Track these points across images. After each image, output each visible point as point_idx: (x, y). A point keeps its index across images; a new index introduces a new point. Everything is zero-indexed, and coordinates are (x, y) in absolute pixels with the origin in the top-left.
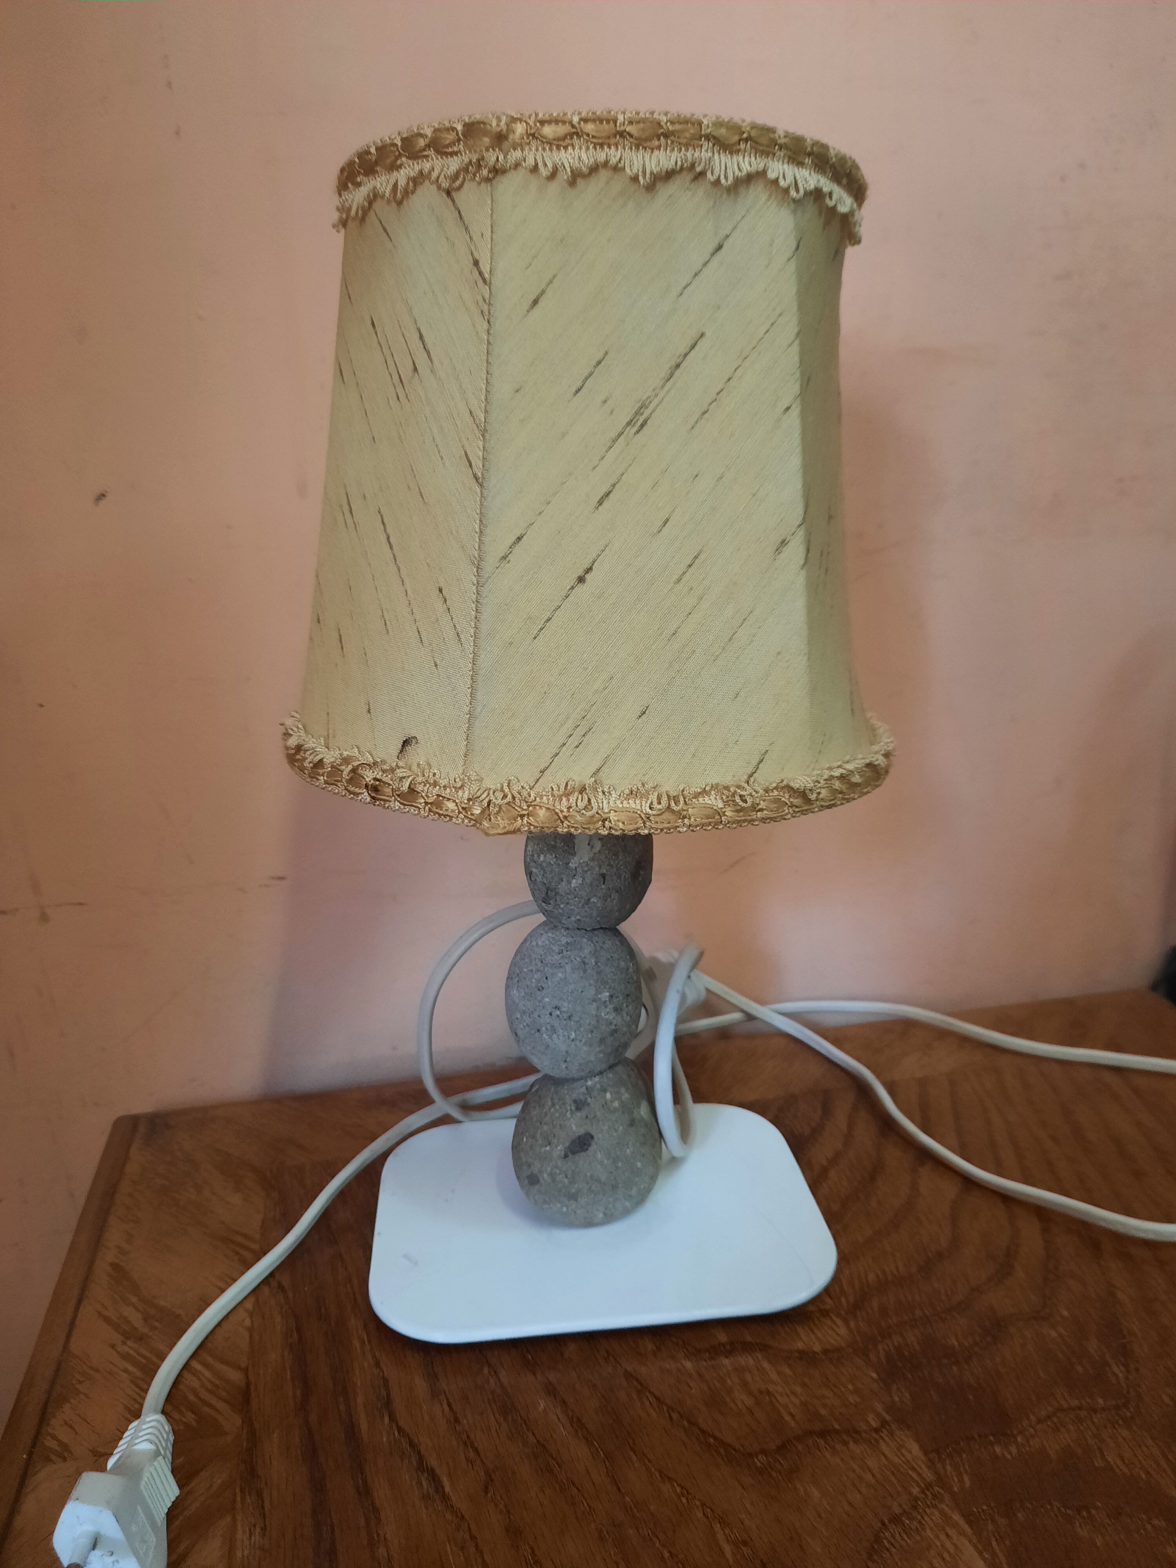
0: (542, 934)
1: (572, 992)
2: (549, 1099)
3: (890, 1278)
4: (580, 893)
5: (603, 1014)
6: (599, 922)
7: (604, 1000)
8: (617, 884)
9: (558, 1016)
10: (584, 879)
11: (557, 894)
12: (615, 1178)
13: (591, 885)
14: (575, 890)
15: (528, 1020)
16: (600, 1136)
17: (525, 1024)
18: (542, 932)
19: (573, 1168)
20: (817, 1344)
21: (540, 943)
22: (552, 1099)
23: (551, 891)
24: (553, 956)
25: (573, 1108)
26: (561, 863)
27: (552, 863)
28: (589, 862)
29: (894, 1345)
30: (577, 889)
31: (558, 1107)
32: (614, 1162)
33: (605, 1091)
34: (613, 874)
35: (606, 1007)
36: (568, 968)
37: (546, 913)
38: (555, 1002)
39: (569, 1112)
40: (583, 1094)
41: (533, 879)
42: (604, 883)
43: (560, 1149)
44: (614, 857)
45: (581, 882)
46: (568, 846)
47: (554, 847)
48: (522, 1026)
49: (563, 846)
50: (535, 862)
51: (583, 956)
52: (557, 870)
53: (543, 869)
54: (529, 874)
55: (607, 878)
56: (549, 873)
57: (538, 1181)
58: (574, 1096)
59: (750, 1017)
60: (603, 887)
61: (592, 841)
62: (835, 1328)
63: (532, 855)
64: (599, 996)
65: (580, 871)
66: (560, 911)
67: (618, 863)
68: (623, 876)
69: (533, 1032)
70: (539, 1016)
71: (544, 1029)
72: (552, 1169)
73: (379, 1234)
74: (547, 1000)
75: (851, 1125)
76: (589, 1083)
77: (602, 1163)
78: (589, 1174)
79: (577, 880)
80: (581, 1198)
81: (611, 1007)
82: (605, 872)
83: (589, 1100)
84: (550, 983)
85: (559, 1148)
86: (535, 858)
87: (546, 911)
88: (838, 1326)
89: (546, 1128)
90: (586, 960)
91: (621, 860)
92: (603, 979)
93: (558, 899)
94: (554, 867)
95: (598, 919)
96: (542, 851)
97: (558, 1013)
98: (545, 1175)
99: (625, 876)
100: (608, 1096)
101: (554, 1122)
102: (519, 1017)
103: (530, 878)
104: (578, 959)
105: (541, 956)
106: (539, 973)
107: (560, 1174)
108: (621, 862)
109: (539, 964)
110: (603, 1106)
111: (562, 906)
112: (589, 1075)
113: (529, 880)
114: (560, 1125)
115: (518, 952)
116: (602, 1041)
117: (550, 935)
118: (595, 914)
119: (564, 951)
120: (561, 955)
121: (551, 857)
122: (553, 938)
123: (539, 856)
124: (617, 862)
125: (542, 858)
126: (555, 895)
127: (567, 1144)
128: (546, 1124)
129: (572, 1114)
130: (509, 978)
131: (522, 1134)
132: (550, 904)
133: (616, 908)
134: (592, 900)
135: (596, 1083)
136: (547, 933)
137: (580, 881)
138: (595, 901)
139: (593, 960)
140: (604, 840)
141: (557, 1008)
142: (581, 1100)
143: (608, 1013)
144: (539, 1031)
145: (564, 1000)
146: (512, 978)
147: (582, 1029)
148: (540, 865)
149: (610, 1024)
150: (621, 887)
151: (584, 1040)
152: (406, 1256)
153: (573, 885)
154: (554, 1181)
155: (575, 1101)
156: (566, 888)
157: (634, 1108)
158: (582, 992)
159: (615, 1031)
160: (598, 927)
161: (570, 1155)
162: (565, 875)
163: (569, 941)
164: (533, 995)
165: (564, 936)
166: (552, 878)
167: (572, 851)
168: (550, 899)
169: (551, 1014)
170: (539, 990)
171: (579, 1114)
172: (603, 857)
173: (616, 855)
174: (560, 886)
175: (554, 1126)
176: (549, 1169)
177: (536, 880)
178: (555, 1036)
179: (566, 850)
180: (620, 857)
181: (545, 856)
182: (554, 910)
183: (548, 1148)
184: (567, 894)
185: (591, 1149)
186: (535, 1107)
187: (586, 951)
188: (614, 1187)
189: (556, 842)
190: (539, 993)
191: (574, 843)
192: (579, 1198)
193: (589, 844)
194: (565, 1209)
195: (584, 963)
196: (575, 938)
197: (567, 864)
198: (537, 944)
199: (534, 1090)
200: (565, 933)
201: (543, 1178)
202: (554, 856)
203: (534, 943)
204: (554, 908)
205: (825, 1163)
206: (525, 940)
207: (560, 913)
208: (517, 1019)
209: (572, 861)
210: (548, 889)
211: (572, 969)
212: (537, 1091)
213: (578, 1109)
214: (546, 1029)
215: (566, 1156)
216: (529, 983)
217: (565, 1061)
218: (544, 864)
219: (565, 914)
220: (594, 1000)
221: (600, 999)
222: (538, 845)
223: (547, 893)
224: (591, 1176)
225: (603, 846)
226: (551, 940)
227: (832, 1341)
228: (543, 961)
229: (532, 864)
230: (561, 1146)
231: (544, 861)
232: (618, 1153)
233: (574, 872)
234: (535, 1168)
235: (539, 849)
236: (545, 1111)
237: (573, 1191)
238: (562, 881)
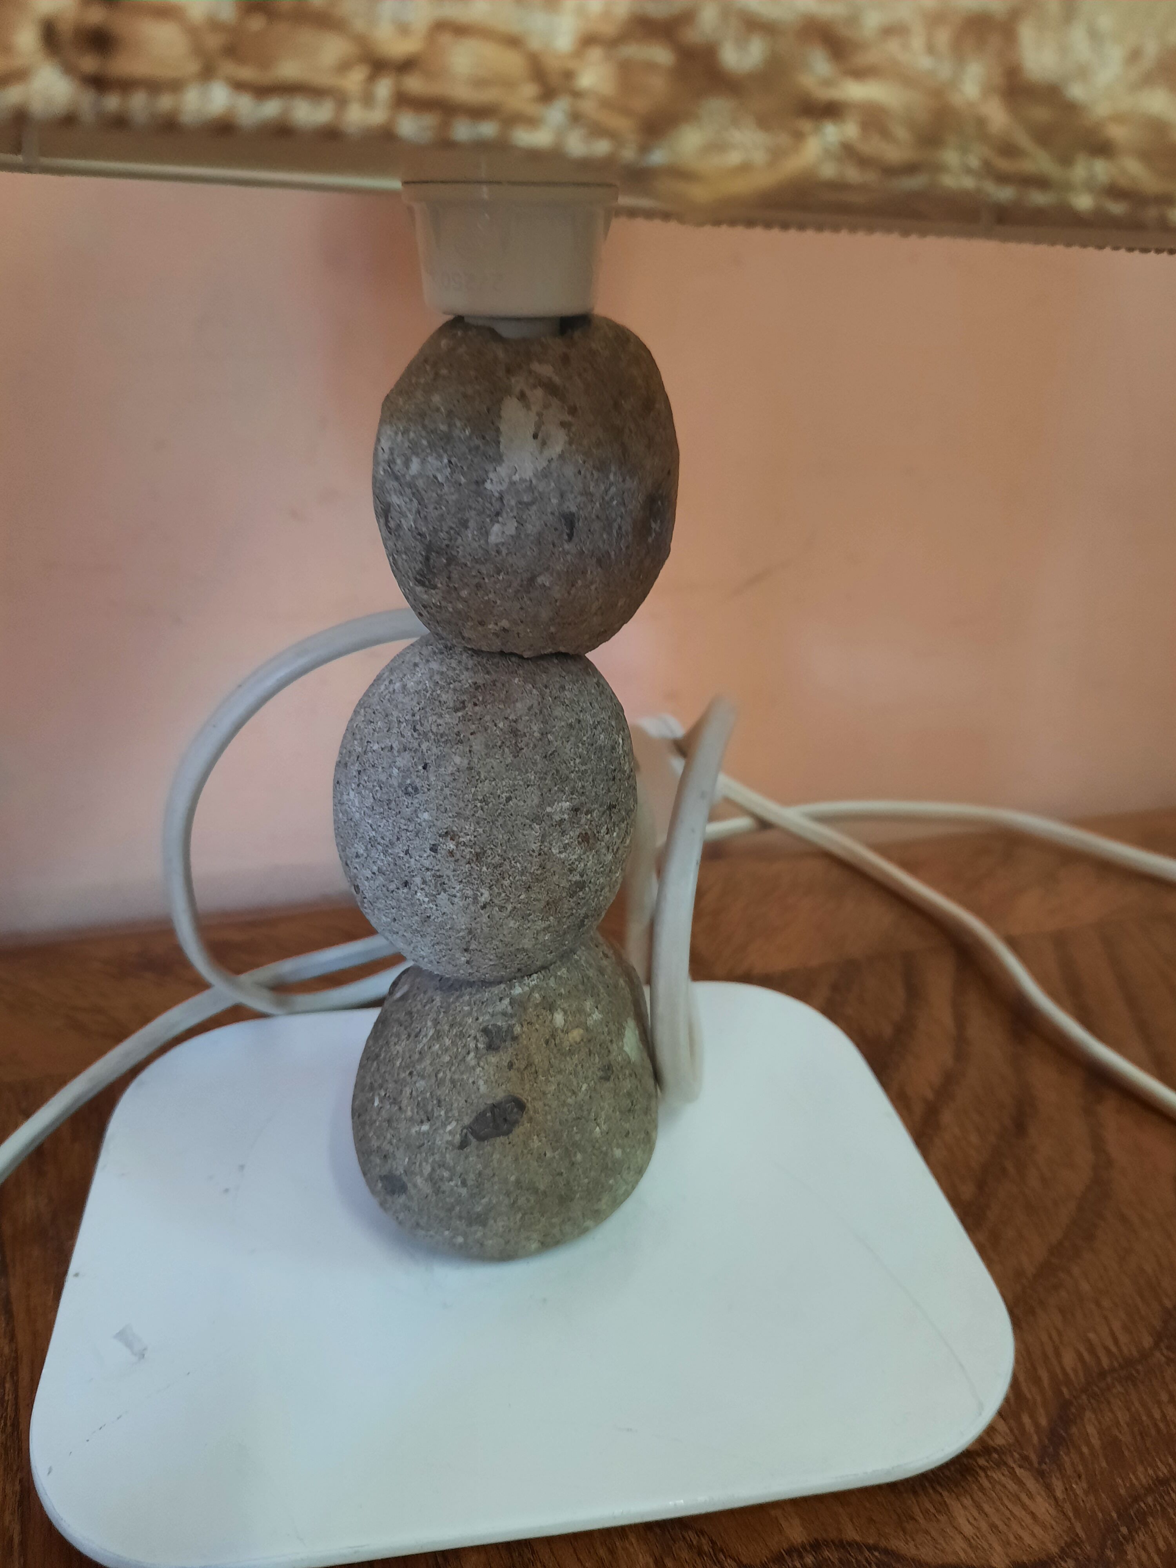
0: (416, 665)
1: (484, 800)
2: (429, 1024)
3: (1105, 1362)
4: (510, 560)
5: (555, 851)
6: (552, 637)
7: (557, 818)
8: (600, 544)
9: (451, 853)
10: (521, 523)
11: (452, 560)
12: (568, 1183)
13: (539, 540)
14: (498, 552)
15: (384, 861)
16: (539, 1105)
17: (375, 869)
18: (417, 660)
19: (479, 1166)
20: (998, 1548)
21: (411, 684)
22: (436, 1022)
23: (437, 552)
24: (441, 716)
25: (481, 1046)
26: (463, 480)
27: (440, 478)
28: (534, 482)
29: (1158, 1551)
30: (504, 551)
31: (447, 1042)
32: (568, 1153)
33: (551, 1008)
34: (593, 516)
35: (563, 833)
36: (477, 744)
37: (424, 613)
38: (446, 822)
39: (472, 1054)
40: (504, 1014)
41: (392, 524)
42: (570, 536)
43: (451, 1131)
44: (595, 473)
45: (513, 531)
46: (484, 438)
47: (447, 438)
48: (369, 874)
49: (470, 438)
50: (397, 478)
51: (512, 717)
52: (454, 497)
53: (417, 494)
54: (384, 512)
55: (580, 524)
56: (431, 507)
57: (403, 1189)
58: (484, 1019)
59: (764, 825)
60: (567, 547)
61: (543, 428)
62: (1024, 1497)
63: (391, 462)
64: (549, 809)
65: (513, 503)
66: (460, 606)
67: (606, 491)
68: (616, 525)
69: (392, 887)
70: (407, 852)
71: (418, 880)
72: (433, 1170)
73: (77, 1275)
74: (426, 816)
75: (960, 1020)
76: (518, 990)
77: (541, 1157)
78: (513, 1178)
79: (504, 524)
80: (495, 1221)
81: (574, 833)
82: (573, 509)
83: (517, 1029)
84: (432, 778)
85: (449, 1128)
86: (396, 468)
87: (425, 607)
88: (1030, 1496)
89: (421, 1084)
90: (520, 726)
91: (611, 484)
92: (557, 771)
93: (455, 575)
94: (446, 488)
95: (552, 629)
96: (414, 448)
97: (452, 845)
98: (419, 1180)
99: (620, 528)
100: (559, 1018)
101: (441, 1075)
102: (361, 851)
103: (387, 522)
104: (501, 725)
105: (414, 715)
106: (407, 755)
107: (451, 1180)
108: (613, 489)
109: (408, 733)
110: (547, 1042)
111: (464, 593)
112: (519, 975)
113: (384, 528)
114: (453, 1081)
115: (361, 704)
116: (552, 906)
117: (434, 665)
118: (545, 614)
119: (470, 706)
120: (460, 714)
121: (436, 463)
122: (442, 673)
123: (407, 463)
124: (603, 488)
125: (415, 466)
126: (448, 564)
127: (467, 1121)
128: (423, 1077)
129: (478, 1058)
130: (342, 765)
131: (372, 1088)
132: (435, 587)
133: (595, 606)
134: (540, 580)
135: (532, 990)
136: (428, 661)
137: (511, 528)
138: (547, 584)
139: (535, 728)
140: (573, 429)
141: (448, 834)
142: (499, 1028)
143: (565, 847)
144: (406, 884)
145: (466, 819)
146: (346, 765)
147: (506, 883)
148: (410, 485)
149: (571, 871)
150: (608, 553)
151: (510, 907)
152: (124, 1336)
153: (493, 539)
154: (437, 1191)
155: (485, 1031)
156: (475, 545)
157: (611, 1041)
158: (509, 799)
159: (581, 886)
160: (549, 650)
161: (474, 1141)
162: (473, 513)
163: (480, 682)
164: (393, 805)
165: (467, 669)
166: (442, 517)
167: (491, 452)
168: (434, 574)
169: (434, 849)
170: (407, 793)
171: (493, 1059)
172: (569, 471)
173: (602, 467)
174: (459, 540)
175: (440, 1083)
176: (427, 1169)
177: (399, 526)
178: (443, 895)
179: (477, 448)
180: (612, 477)
181: (423, 461)
182: (444, 603)
183: (425, 1127)
184: (476, 561)
185: (519, 1130)
186: (398, 1035)
187: (519, 705)
188: (565, 1200)
189: (451, 426)
190: (407, 800)
191: (498, 430)
192: (491, 1222)
193: (535, 436)
194: (460, 1240)
195: (515, 732)
196: (494, 676)
197: (480, 482)
198: (404, 687)
199: (398, 995)
200: (470, 663)
201: (415, 1186)
202: (446, 461)
203: (398, 685)
204: (444, 598)
205: (930, 1095)
206: (379, 679)
207: (459, 612)
208: (357, 856)
209: (492, 475)
210: (429, 548)
211: (487, 746)
212: (404, 998)
213: (491, 1047)
214: (424, 882)
215: (463, 1145)
216: (383, 777)
217: (466, 950)
218: (420, 483)
219: (472, 614)
220: (537, 819)
221: (549, 815)
222: (405, 432)
223: (427, 559)
224: (518, 1182)
225: (570, 443)
226: (437, 678)
227: (1028, 1540)
228: (418, 727)
229: (392, 484)
230: (454, 1124)
231: (420, 475)
232: (577, 1137)
233: (497, 505)
234: (400, 1163)
235: (407, 444)
236: (420, 1046)
237: (479, 1209)
238: (467, 527)
